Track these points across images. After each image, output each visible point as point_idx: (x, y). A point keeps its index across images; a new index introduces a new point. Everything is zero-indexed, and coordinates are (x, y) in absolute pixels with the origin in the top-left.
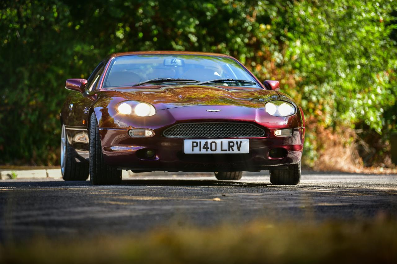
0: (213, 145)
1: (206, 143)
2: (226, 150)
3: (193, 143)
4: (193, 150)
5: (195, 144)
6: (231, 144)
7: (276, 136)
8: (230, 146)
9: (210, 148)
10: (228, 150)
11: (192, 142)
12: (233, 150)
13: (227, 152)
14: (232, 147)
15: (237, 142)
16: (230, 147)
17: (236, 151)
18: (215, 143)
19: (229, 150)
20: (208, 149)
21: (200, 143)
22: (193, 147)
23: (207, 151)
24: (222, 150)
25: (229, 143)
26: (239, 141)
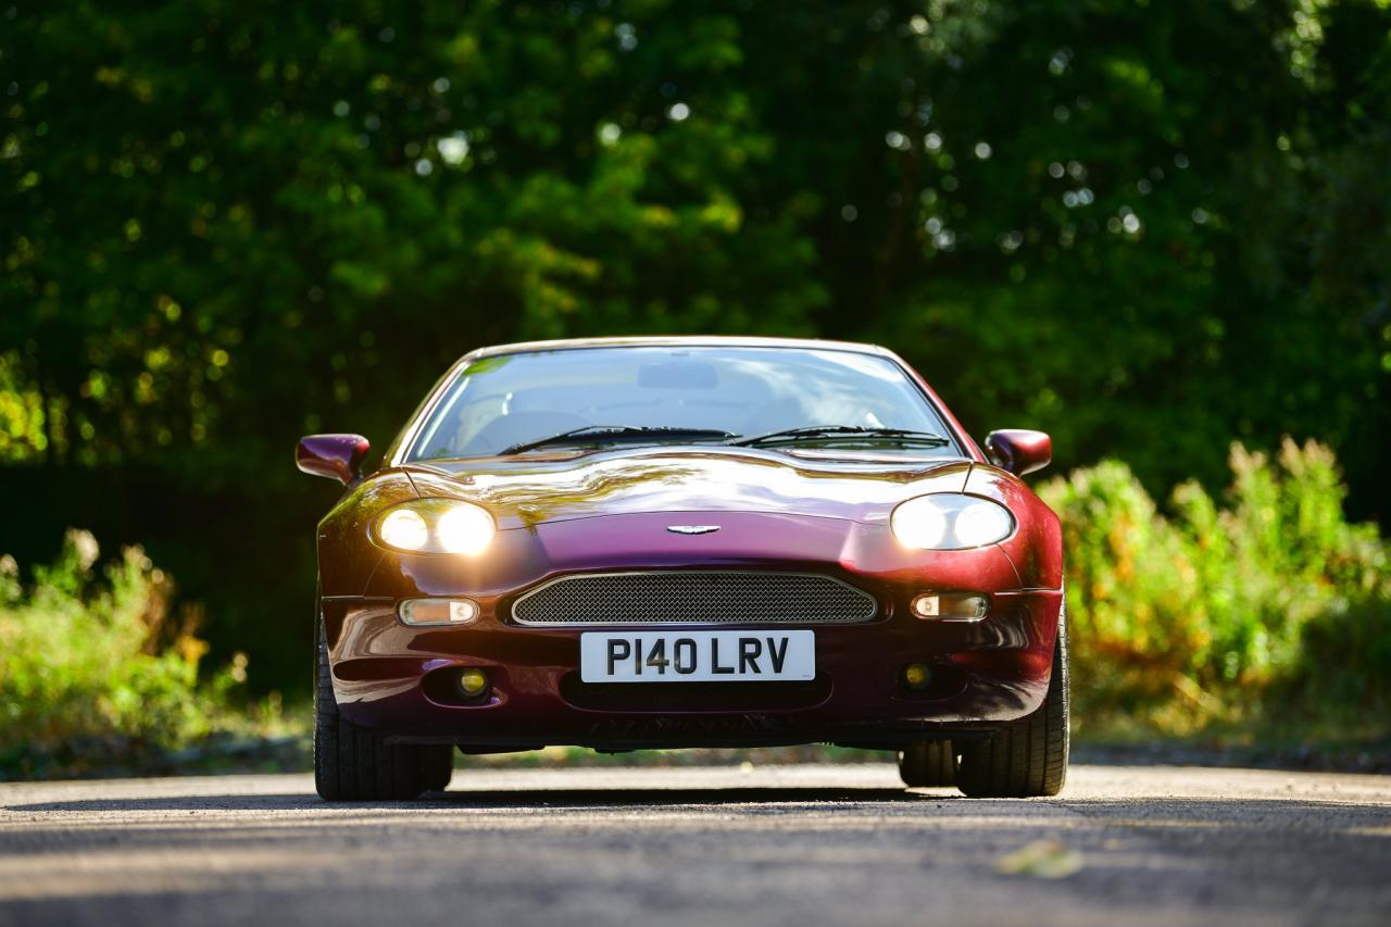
0: (686, 650)
1: (660, 646)
2: (731, 671)
3: (612, 644)
4: (611, 671)
5: (619, 650)
6: (750, 648)
7: (921, 617)
8: (744, 656)
9: (672, 663)
10: (737, 670)
11: (609, 641)
12: (757, 670)
13: (736, 677)
14: (752, 657)
15: (771, 641)
16: (747, 659)
17: (767, 674)
18: (693, 644)
19: (743, 670)
20: (666, 667)
21: (639, 643)
22: (612, 658)
23: (662, 671)
24: (716, 669)
25: (743, 642)
26: (778, 636)
